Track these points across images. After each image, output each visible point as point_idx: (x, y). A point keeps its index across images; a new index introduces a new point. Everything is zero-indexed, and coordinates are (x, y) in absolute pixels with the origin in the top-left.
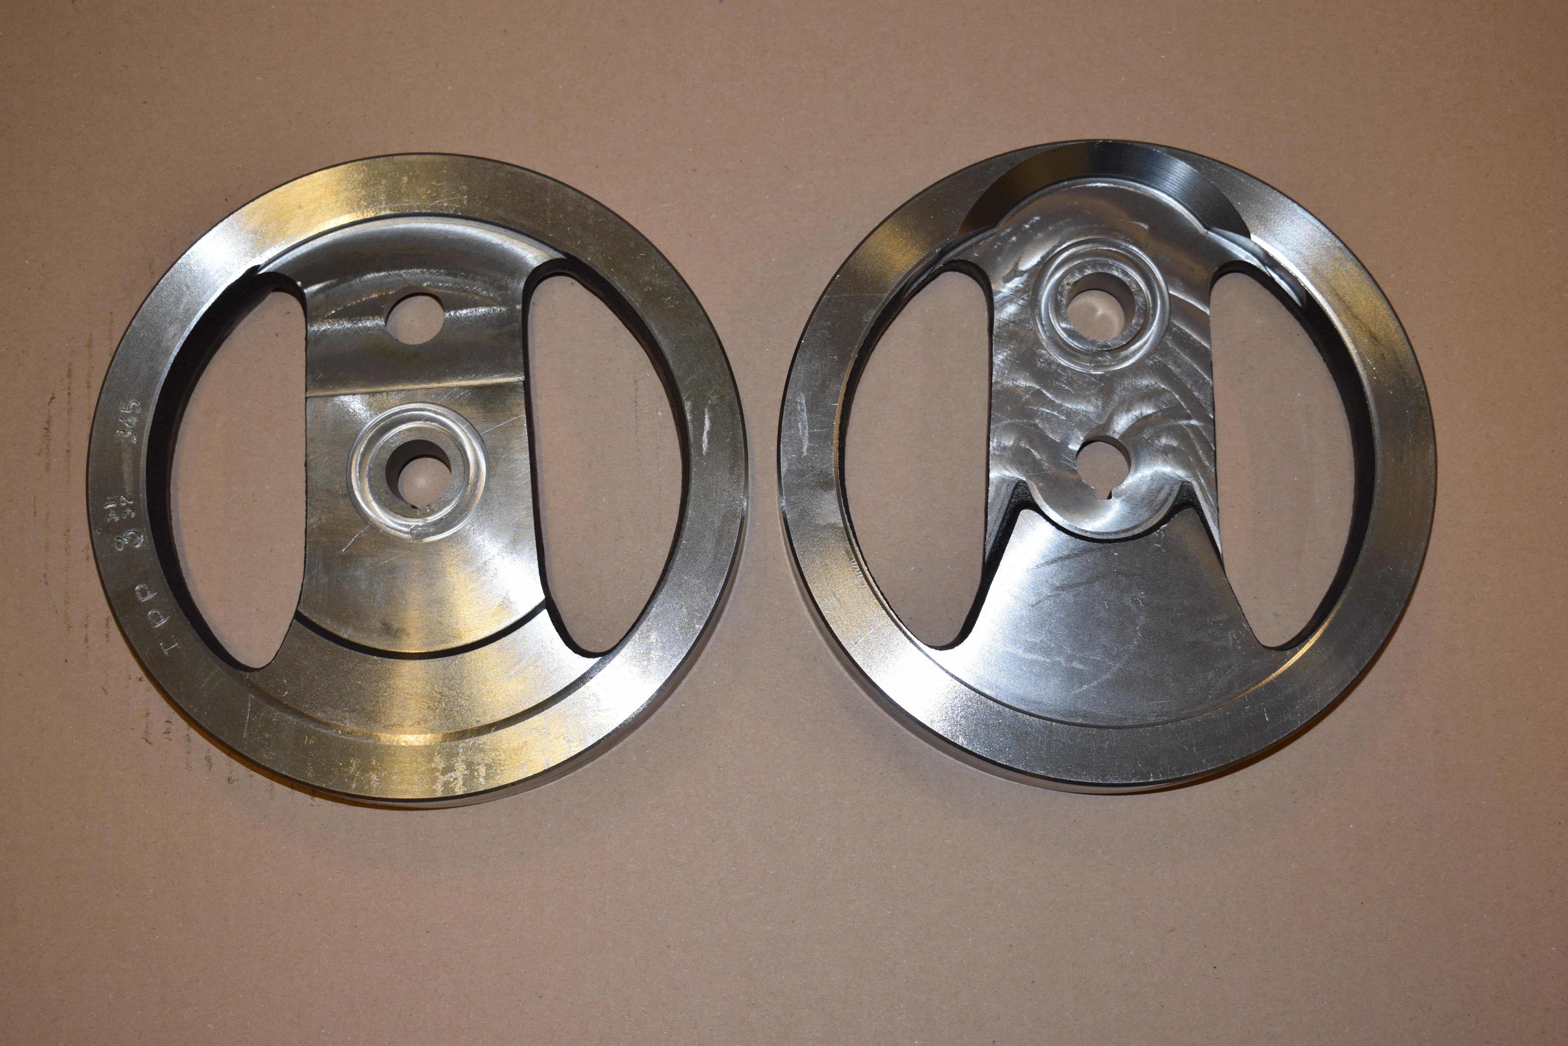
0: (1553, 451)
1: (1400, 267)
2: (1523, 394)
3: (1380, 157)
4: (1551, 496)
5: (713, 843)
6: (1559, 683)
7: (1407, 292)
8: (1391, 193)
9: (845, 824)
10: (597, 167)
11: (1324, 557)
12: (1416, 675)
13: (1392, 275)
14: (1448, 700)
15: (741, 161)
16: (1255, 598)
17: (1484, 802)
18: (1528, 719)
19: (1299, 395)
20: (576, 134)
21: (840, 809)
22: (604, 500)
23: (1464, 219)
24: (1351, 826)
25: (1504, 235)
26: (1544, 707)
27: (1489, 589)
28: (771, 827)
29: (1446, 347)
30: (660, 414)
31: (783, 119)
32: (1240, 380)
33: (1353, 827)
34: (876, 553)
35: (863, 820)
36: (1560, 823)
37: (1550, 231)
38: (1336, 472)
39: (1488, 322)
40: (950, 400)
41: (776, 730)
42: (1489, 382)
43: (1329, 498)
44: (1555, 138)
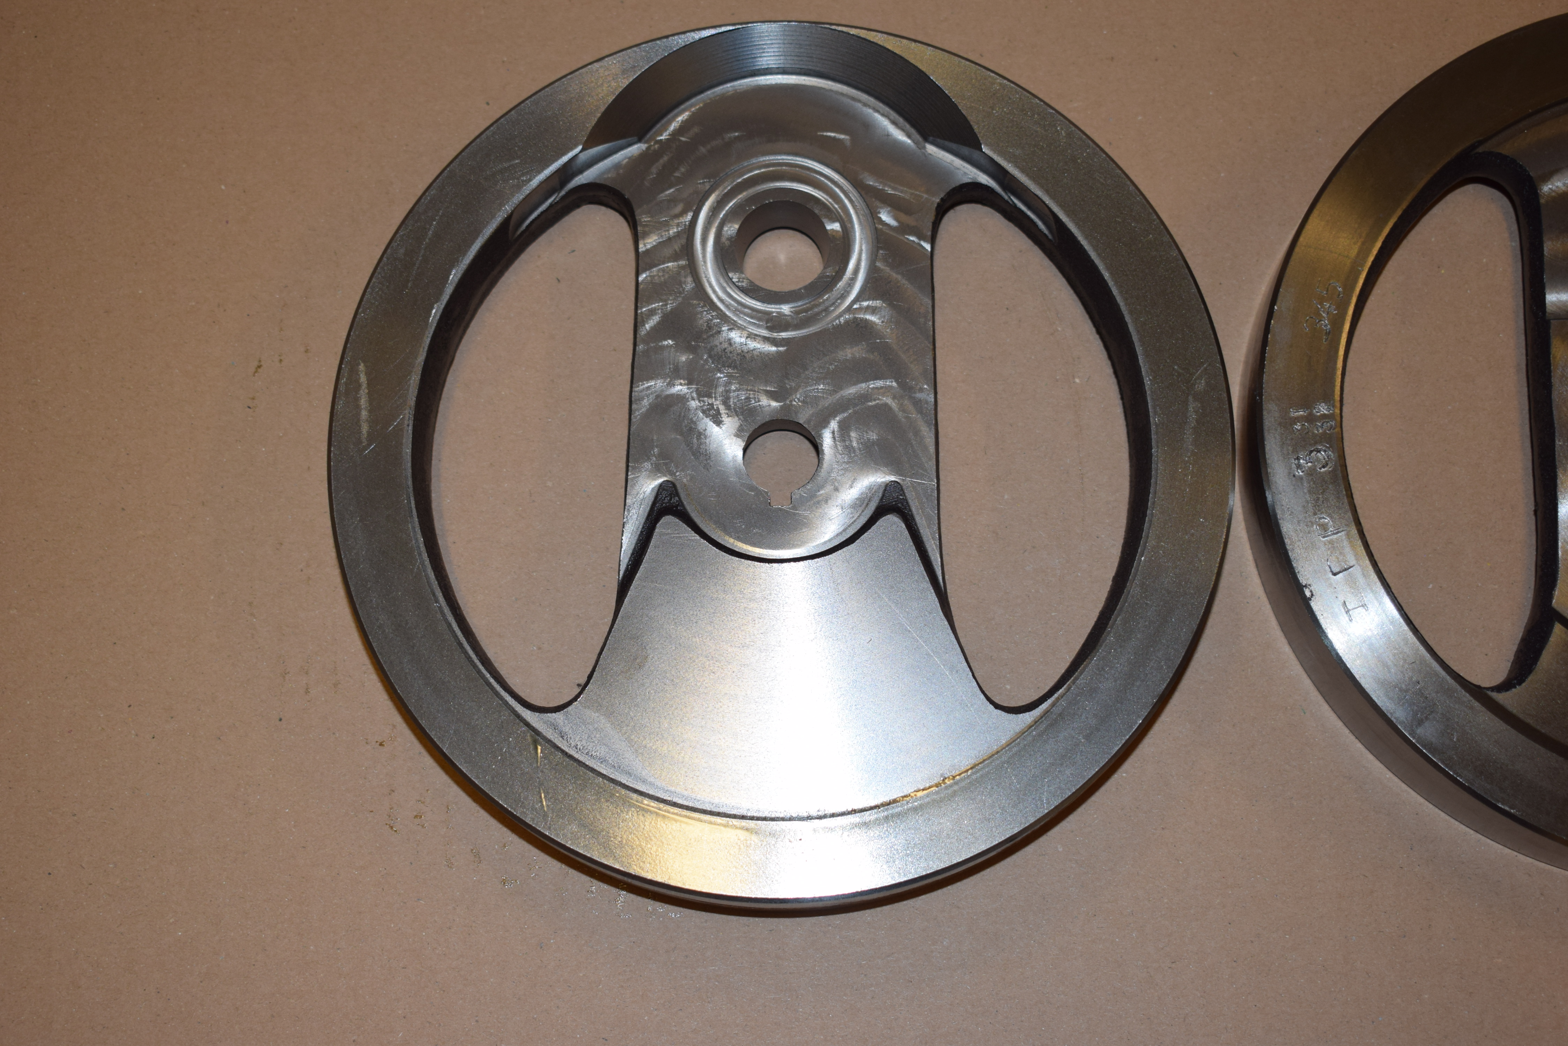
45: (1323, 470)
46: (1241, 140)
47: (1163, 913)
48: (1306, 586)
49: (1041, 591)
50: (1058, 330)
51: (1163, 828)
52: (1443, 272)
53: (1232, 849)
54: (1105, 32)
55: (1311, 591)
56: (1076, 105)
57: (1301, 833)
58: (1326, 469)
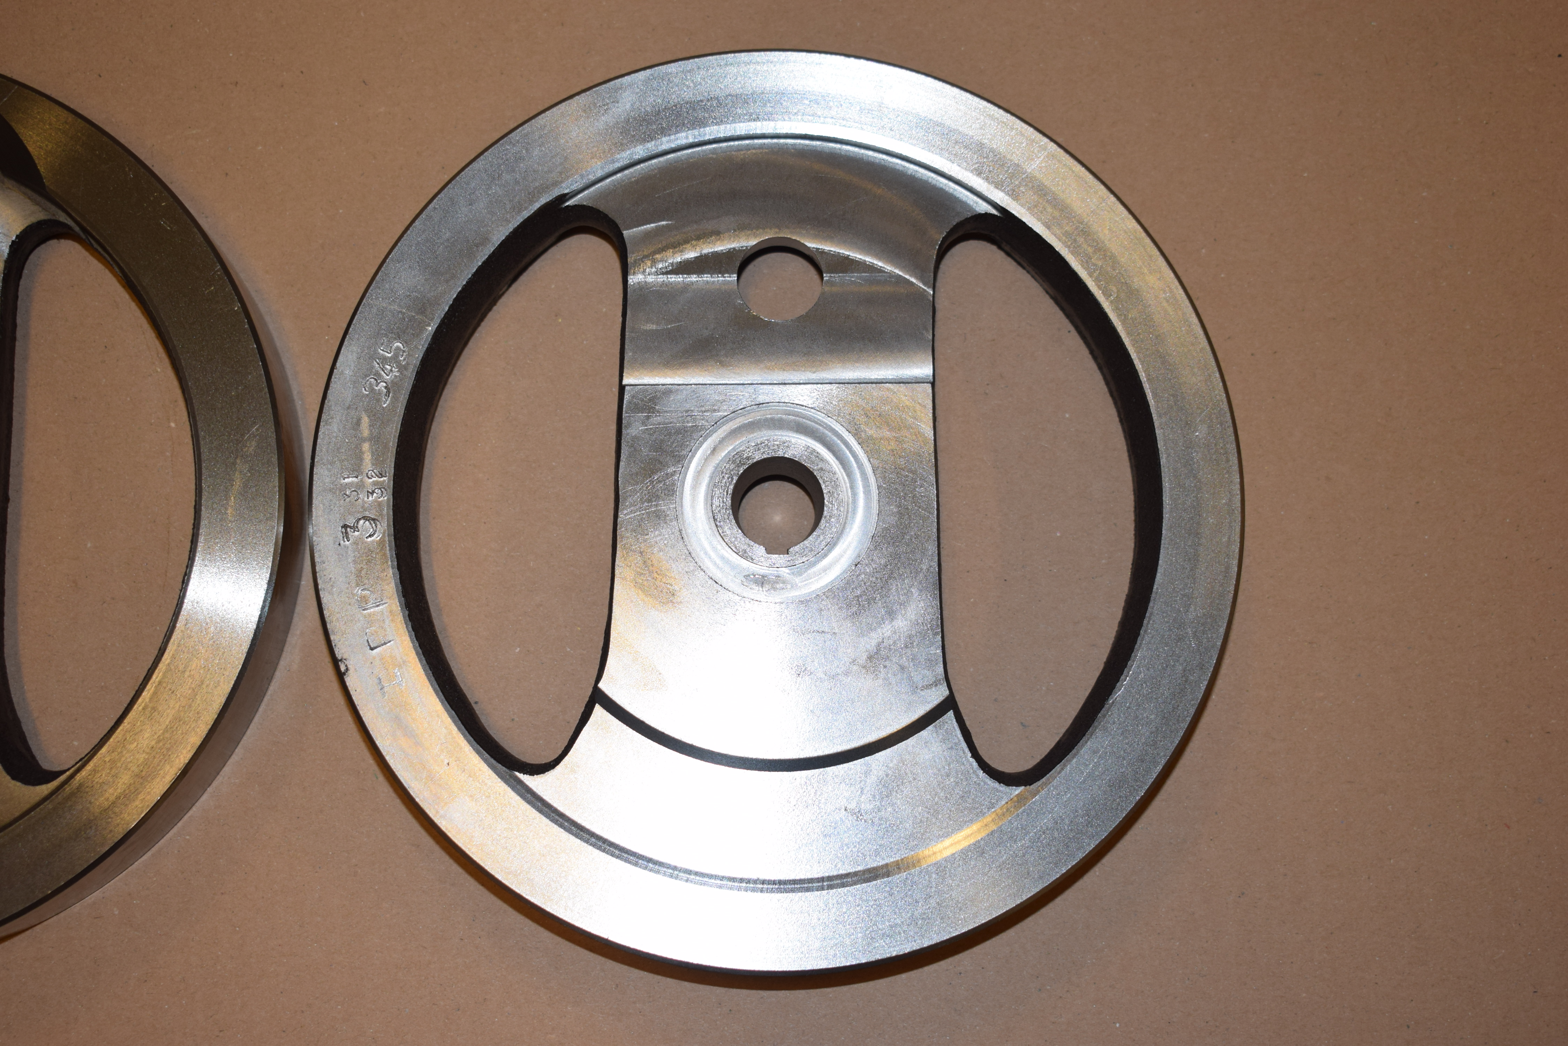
0: (1418, 503)
1: (1215, 240)
2: (1379, 420)
3: (1192, 86)
4: (1412, 565)
5: (221, 1034)
6: (1415, 829)
7: (1223, 276)
8: (1206, 135)
9: (407, 1010)
10: (100, 76)
11: (1093, 645)
12: (1216, 813)
13: (1204, 251)
14: (1259, 849)
15: (302, 72)
16: (996, 700)
17: (1304, 995)
18: (1369, 878)
19: (1067, 416)
20: (73, 29)
21: (401, 988)
22: (89, 545)
23: (1306, 175)
24: (1118, 1025)
25: (1360, 199)
26: (1392, 861)
27: (1322, 694)
28: (303, 1012)
29: (1275, 352)
30: (173, 425)
31: (362, 14)
32: (987, 394)
33: (1120, 1026)
34: (466, 627)
35: (434, 1004)
36: (1408, 1027)
37: (1424, 194)
38: (1115, 524)
39: (1334, 319)
40: (580, 413)
41: (317, 874)
42: (1332, 404)
43: (1103, 561)
44: (1437, 64)
45: (370, 539)
46: (363, 174)
47: (215, 980)
48: (341, 660)
49: (117, 645)
50: (157, 371)
51: (222, 894)
52: (560, 320)
53: (291, 916)
54: (231, 55)
55: (346, 666)
56: (194, 132)
57: (362, 901)
58: (373, 538)
